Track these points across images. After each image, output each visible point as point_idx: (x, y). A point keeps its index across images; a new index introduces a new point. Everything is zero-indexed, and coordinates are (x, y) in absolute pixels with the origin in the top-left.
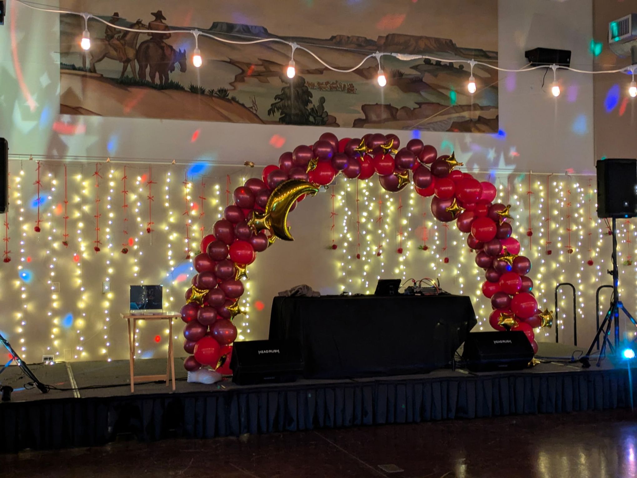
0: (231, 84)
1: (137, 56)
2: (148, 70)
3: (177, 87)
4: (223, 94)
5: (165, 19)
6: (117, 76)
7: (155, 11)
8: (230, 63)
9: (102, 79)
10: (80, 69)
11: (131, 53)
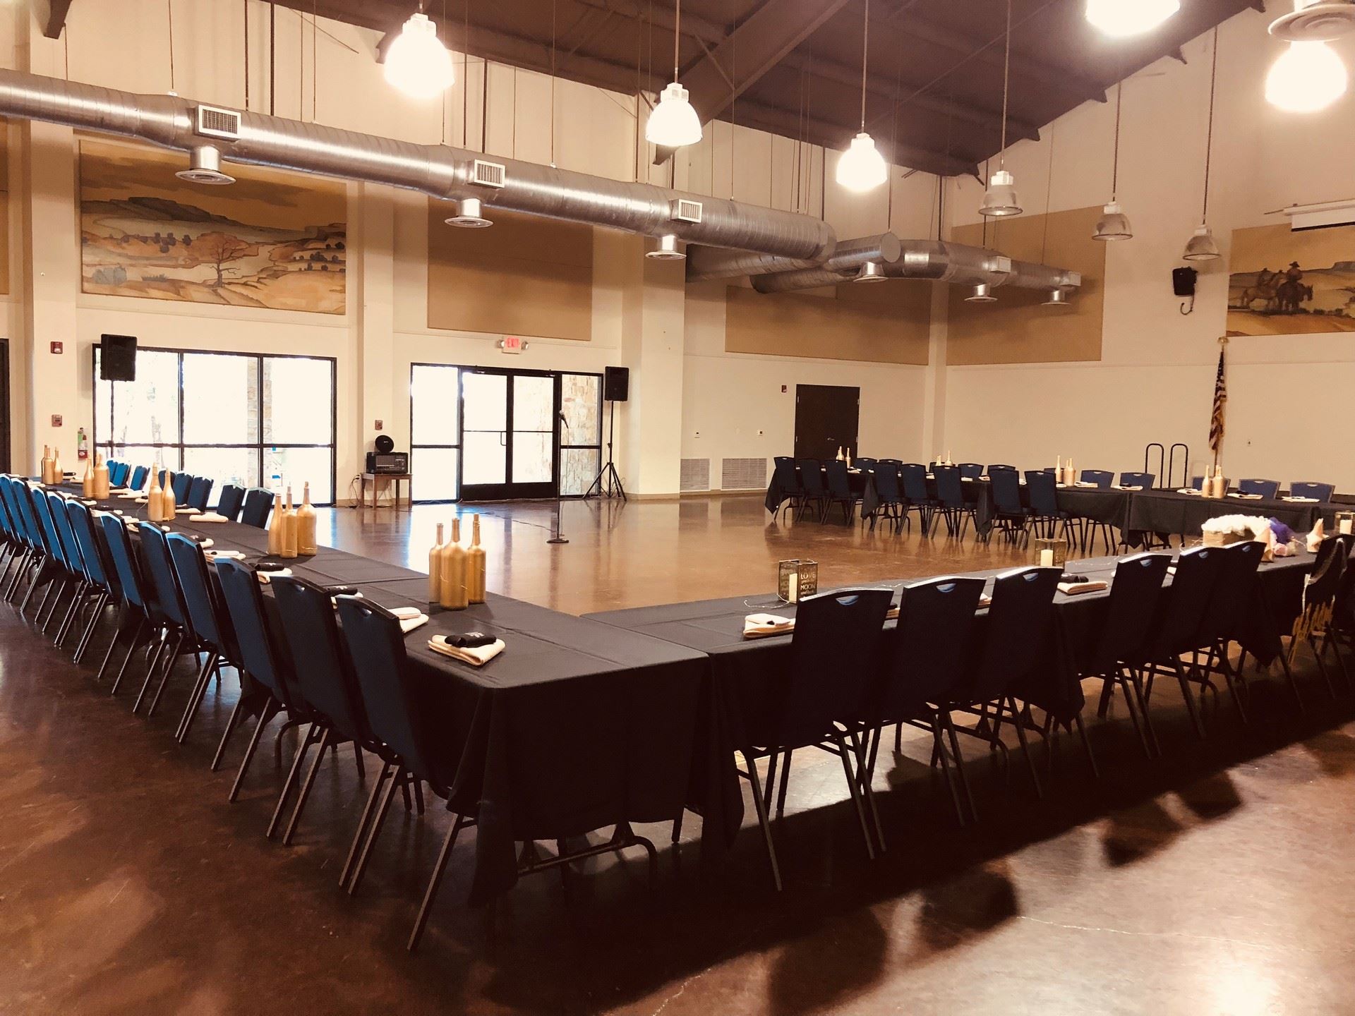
0: (1346, 304)
1: (1277, 295)
2: (1284, 302)
3: (1305, 312)
4: (1339, 313)
5: (1298, 266)
6: (1262, 309)
7: (1292, 262)
8: (1346, 290)
9: (1253, 312)
10: (1239, 308)
11: (1273, 293)
